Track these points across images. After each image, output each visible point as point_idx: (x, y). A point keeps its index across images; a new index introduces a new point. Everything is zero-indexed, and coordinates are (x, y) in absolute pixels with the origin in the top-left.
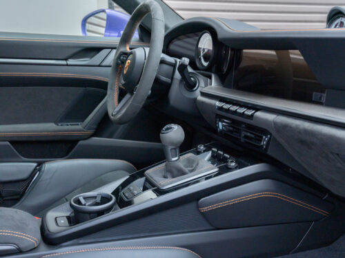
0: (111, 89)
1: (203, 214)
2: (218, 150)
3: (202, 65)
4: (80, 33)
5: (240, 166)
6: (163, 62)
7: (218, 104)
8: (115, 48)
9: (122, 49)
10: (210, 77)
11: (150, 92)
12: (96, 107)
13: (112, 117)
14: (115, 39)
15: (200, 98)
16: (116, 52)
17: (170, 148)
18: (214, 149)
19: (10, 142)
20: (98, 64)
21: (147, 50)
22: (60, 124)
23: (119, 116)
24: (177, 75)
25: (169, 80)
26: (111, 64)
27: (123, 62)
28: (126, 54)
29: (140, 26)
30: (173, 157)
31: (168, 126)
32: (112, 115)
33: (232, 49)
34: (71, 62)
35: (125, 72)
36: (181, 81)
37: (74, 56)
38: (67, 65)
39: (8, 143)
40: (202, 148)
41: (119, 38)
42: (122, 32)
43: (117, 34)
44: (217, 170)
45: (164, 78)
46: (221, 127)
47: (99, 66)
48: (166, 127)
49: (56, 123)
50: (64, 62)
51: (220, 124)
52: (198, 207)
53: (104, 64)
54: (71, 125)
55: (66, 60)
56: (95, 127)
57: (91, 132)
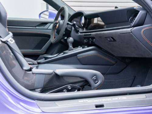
0: (52, 35)
1: (78, 59)
2: (83, 46)
3: (82, 26)
4: (38, 18)
5: (88, 47)
6: (68, 24)
7: (84, 34)
8: (52, 23)
9: (55, 22)
10: (84, 29)
11: (64, 33)
12: (46, 43)
14: (52, 20)
17: (69, 44)
20: (46, 28)
21: (63, 21)
23: (55, 41)
24: (73, 28)
25: (70, 30)
26: (51, 28)
27: (56, 26)
28: (57, 23)
29: (61, 15)
31: (69, 38)
32: (53, 42)
33: (88, 19)
34: (37, 28)
36: (74, 30)
37: (38, 26)
38: (36, 29)
40: (80, 46)
41: (54, 20)
42: (54, 18)
45: (69, 29)
47: (47, 29)
50: (35, 28)
51: (85, 40)
52: (77, 57)
53: (49, 28)
55: (35, 27)
56: (46, 50)
57: (44, 52)
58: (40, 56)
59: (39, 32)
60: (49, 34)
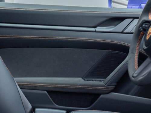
0: (132, 53)
4: (107, 6)
8: (137, 18)
9: (144, 18)
13: (133, 79)
14: (137, 10)
16: (139, 21)
19: (47, 91)
20: (121, 31)
22: (86, 79)
23: (140, 78)
26: (133, 31)
27: (146, 30)
32: (133, 77)
34: (98, 29)
35: (147, 38)
37: (101, 24)
38: (96, 32)
39: (46, 92)
41: (142, 10)
43: (138, 7)
47: (122, 33)
49: (83, 78)
50: (93, 29)
53: (126, 31)
54: (95, 81)
55: (95, 27)
56: (115, 84)
57: (111, 88)
58: (102, 96)
59: (102, 40)
60: (127, 44)
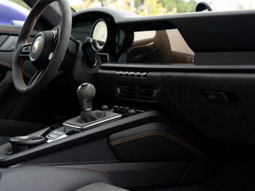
2: (119, 106)
10: (106, 57)
15: (100, 71)
17: (85, 101)
18: (115, 106)
30: (88, 108)
31: (85, 84)
40: (106, 107)
44: (120, 116)
46: (119, 91)
48: (83, 84)
51: (118, 89)
52: (109, 141)
